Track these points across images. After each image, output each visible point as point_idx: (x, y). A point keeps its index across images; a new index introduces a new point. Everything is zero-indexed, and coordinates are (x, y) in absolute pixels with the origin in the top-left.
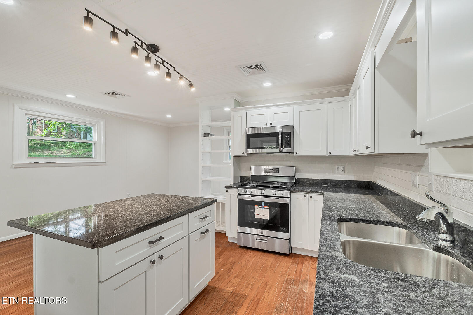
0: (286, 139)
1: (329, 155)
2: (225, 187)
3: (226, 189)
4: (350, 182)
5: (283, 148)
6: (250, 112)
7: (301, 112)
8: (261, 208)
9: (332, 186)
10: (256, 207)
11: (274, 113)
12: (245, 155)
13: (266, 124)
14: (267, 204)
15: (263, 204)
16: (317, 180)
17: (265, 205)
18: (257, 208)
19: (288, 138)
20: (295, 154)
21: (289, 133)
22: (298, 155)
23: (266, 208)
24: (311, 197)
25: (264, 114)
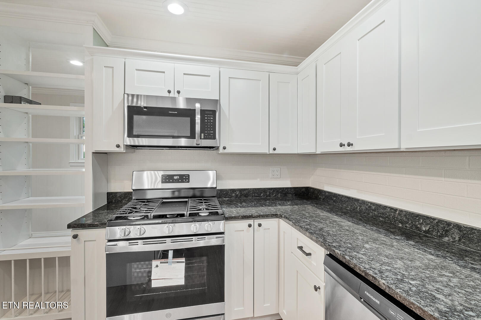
0: (208, 122)
1: (272, 152)
2: (69, 226)
3: (71, 232)
4: (286, 190)
5: (202, 137)
6: (134, 63)
7: (231, 80)
8: (167, 262)
9: (266, 197)
10: (155, 263)
11: (184, 74)
12: (122, 149)
13: (169, 92)
14: (178, 253)
15: (171, 254)
16: (247, 191)
17: (174, 257)
18: (157, 266)
19: (212, 121)
20: (221, 150)
21: (214, 112)
22: (226, 151)
23: (178, 262)
24: (260, 225)
25: (164, 72)
